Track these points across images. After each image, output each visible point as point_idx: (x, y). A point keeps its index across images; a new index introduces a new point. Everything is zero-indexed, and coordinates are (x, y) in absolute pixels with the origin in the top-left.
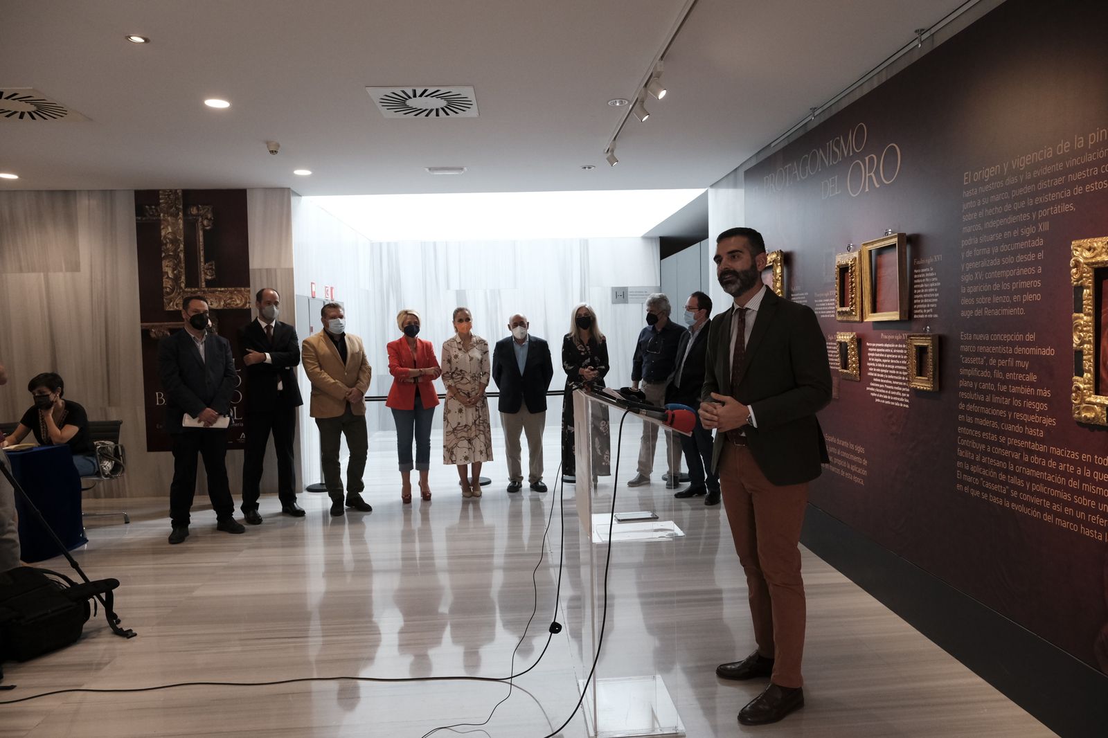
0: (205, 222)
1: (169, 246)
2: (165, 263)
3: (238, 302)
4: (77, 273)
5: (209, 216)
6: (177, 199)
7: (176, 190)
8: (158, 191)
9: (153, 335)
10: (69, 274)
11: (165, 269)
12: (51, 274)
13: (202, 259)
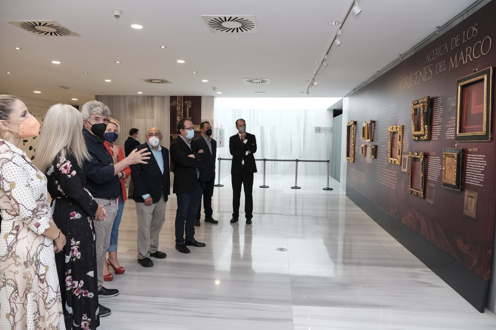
0: (189, 106)
1: (179, 112)
2: (177, 117)
3: (198, 129)
4: (153, 120)
5: (191, 104)
6: (182, 98)
7: (181, 96)
8: (177, 96)
9: (173, 138)
10: (151, 120)
11: (178, 119)
12: (146, 120)
13: (188, 116)
